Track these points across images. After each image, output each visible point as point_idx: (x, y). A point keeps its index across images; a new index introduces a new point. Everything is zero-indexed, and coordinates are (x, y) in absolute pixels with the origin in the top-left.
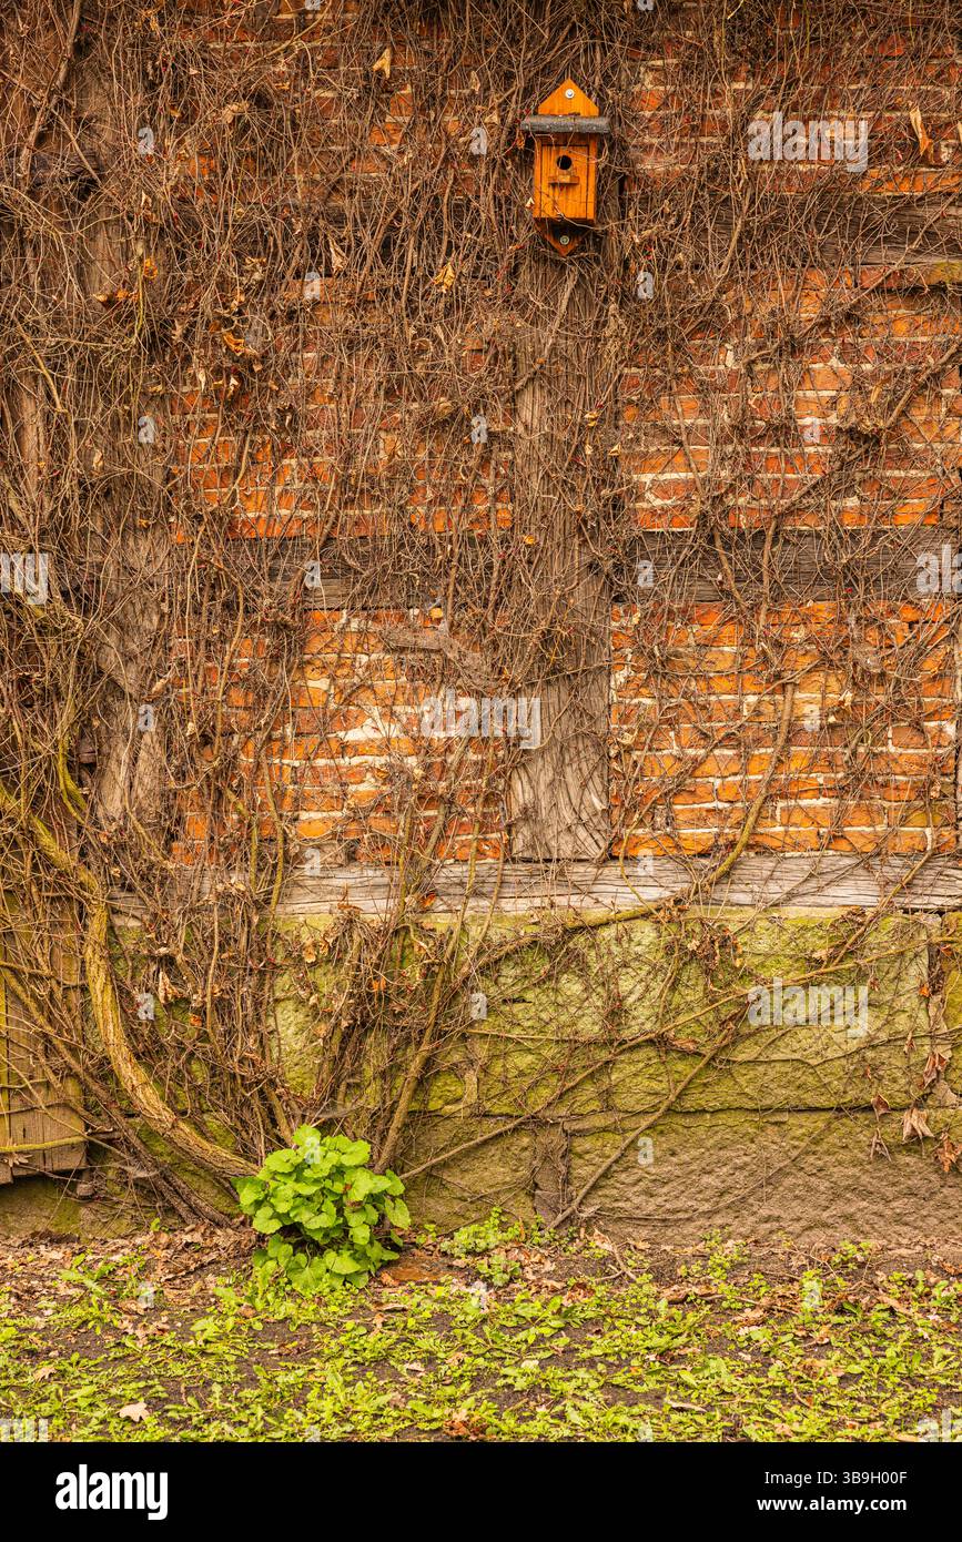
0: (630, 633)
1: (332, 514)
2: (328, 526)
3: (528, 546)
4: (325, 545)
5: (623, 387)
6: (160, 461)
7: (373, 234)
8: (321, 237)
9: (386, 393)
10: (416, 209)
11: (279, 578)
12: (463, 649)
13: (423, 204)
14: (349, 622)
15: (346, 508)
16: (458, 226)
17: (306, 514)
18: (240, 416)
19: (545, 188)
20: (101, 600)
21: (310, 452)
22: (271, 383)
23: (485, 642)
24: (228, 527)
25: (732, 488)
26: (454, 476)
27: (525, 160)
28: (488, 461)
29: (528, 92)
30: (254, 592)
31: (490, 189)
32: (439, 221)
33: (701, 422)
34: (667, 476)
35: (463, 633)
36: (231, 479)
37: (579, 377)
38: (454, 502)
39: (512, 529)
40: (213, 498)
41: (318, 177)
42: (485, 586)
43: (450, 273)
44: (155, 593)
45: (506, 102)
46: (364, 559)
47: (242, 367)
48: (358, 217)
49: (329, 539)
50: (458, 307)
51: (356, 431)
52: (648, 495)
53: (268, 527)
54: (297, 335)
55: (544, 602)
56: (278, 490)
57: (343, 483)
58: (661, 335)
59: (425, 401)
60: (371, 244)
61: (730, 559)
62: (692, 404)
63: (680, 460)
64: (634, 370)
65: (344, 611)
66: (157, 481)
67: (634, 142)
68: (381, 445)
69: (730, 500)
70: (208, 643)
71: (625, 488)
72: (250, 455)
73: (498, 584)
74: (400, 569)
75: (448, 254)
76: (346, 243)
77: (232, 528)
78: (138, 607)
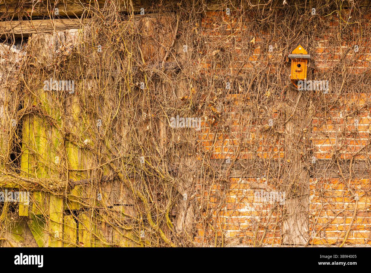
0: (315, 186)
1: (238, 153)
2: (237, 156)
3: (288, 162)
4: (236, 161)
5: (313, 122)
6: (194, 139)
7: (250, 83)
8: (236, 84)
9: (252, 123)
10: (260, 77)
11: (224, 169)
12: (271, 189)
13: (262, 76)
14: (241, 181)
15: (241, 152)
16: (271, 81)
17: (231, 153)
18: (215, 128)
19: (294, 72)
20: (179, 174)
21: (232, 137)
22: (223, 120)
23: (277, 187)
24: (211, 156)
25: (341, 149)
26: (269, 144)
27: (289, 65)
28: (278, 140)
29: (290, 48)
30: (217, 173)
31: (280, 72)
32: (266, 80)
33: (333, 131)
34: (325, 145)
35: (271, 184)
36: (212, 144)
37: (302, 120)
38: (269, 151)
39: (284, 158)
40: (207, 149)
41: (236, 69)
42: (277, 173)
43: (269, 93)
44: (192, 172)
45: (284, 50)
46: (245, 165)
47: (216, 116)
48: (246, 79)
49: (237, 160)
50: (271, 101)
51: (244, 132)
52: (319, 150)
53: (221, 156)
54: (230, 108)
55: (292, 177)
56: (224, 147)
57: (241, 145)
58: (323, 109)
59: (262, 125)
60: (249, 86)
61: (341, 167)
62: (331, 127)
63: (328, 141)
64: (316, 118)
65: (240, 178)
66: (194, 144)
67: (316, 61)
68: (251, 136)
69: (341, 152)
70: (205, 186)
71: (313, 148)
72: (217, 138)
73: (280, 172)
74: (255, 167)
75: (269, 88)
76: (243, 85)
77: (212, 156)
78: (188, 176)
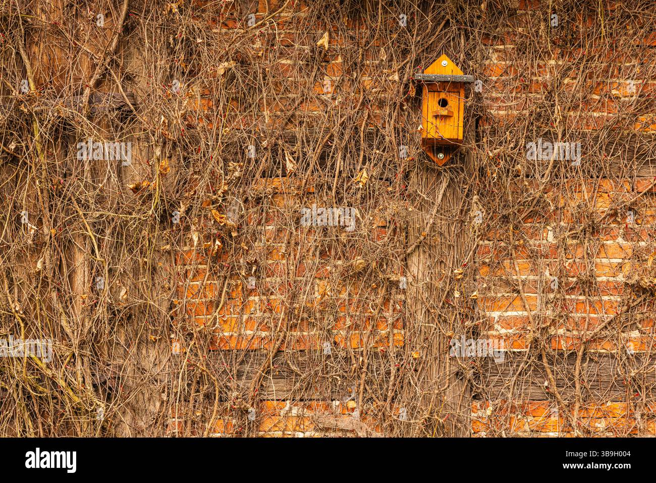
0: (485, 421)
1: (282, 335)
2: (278, 343)
3: (415, 359)
4: (276, 356)
5: (479, 253)
6: (166, 296)
7: (314, 150)
8: (280, 151)
9: (320, 253)
10: (343, 134)
11: (244, 377)
12: (369, 430)
13: (348, 131)
14: (291, 409)
15: (291, 330)
16: (370, 146)
17: (264, 334)
18: (222, 267)
19: (430, 119)
20: (120, 389)
21: (268, 292)
22: (243, 244)
23: (384, 425)
24: (211, 342)
25: (553, 322)
26: (365, 310)
27: (417, 103)
28: (388, 300)
29: (418, 61)
30: (226, 387)
31: (392, 122)
32: (357, 142)
33: (531, 277)
34: (509, 313)
35: (370, 418)
36: (214, 309)
37: (450, 246)
38: (365, 328)
39: (404, 346)
40: (201, 322)
41: (279, 113)
42: (385, 386)
43: (365, 175)
44: (158, 386)
45: (403, 68)
46: (301, 365)
47: (225, 234)
48: (304, 139)
49: (279, 352)
50: (370, 198)
51: (299, 279)
52: (496, 326)
53: (238, 342)
54: (262, 214)
55: (426, 399)
56: (245, 317)
57: (290, 313)
58: (505, 219)
59: (347, 259)
60: (313, 157)
61: (553, 371)
62: (526, 265)
63: (518, 303)
64: (487, 242)
65: (288, 402)
66: (164, 310)
67: (486, 95)
68: (316, 288)
69: (552, 331)
70: (193, 423)
71: (481, 321)
72: (227, 293)
73: (394, 385)
74: (327, 373)
75: (364, 163)
76: (296, 155)
77: (213, 342)
78: (147, 396)
